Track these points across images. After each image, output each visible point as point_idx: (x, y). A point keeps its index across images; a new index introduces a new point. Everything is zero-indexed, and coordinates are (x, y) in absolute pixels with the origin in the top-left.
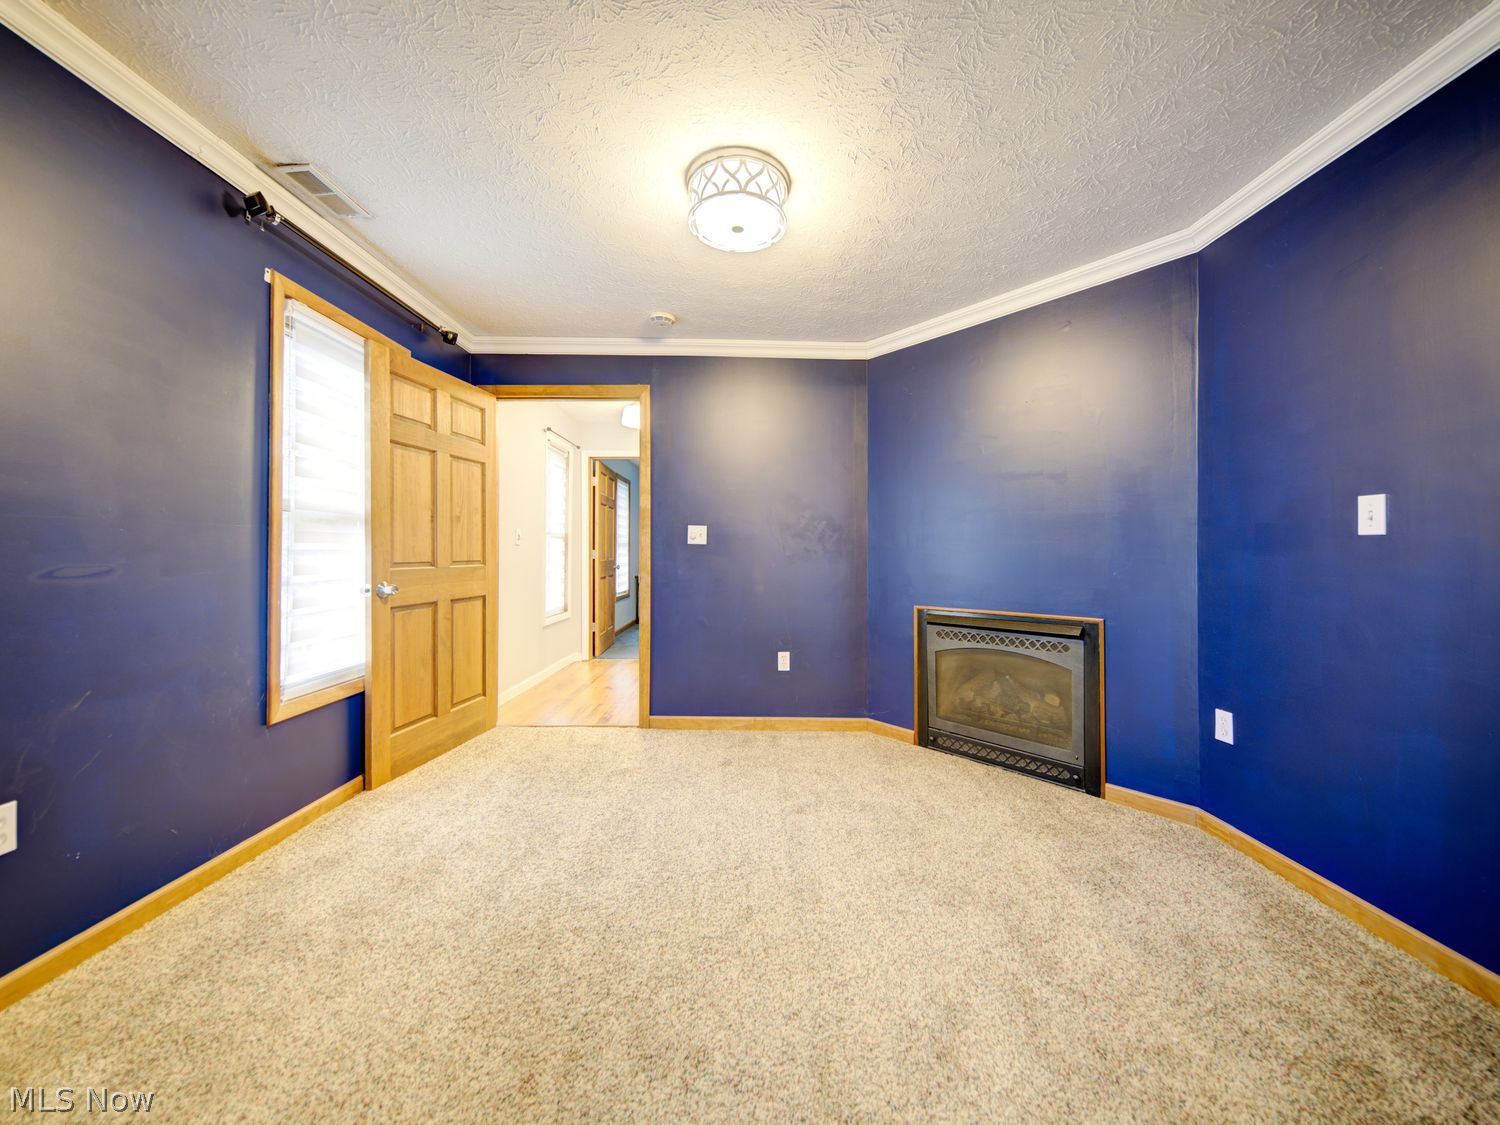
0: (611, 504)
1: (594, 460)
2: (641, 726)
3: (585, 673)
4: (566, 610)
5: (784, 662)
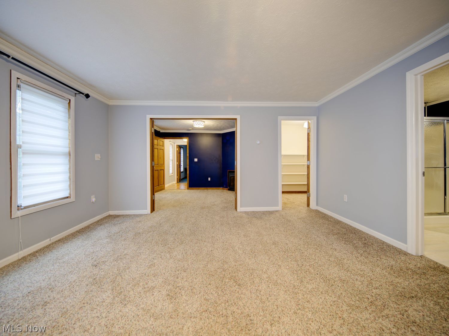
1: (177, 145)
2: (187, 189)
3: (176, 185)
4: (172, 173)
5: (209, 179)
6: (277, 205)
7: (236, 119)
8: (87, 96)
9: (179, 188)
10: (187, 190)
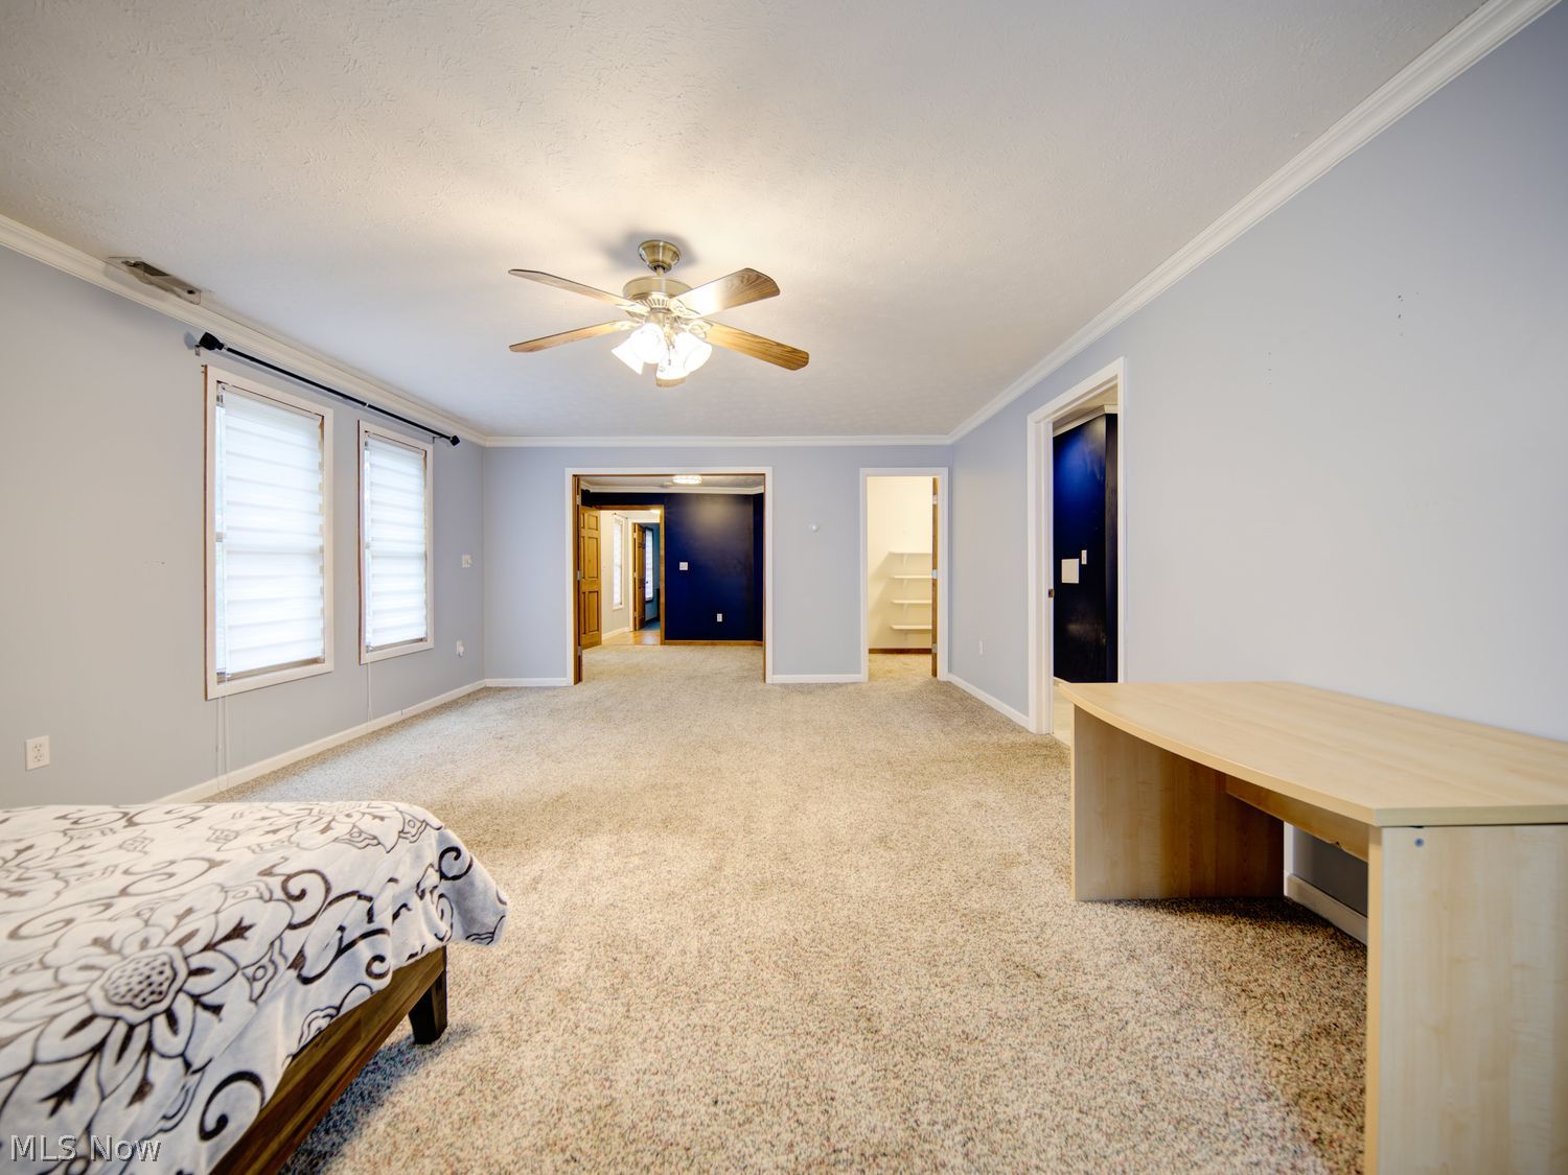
0: (643, 546)
1: (635, 524)
2: (661, 644)
3: (632, 635)
4: (621, 604)
5: (720, 618)
6: (858, 672)
7: (764, 475)
8: (455, 441)
9: (638, 642)
10: (660, 647)
